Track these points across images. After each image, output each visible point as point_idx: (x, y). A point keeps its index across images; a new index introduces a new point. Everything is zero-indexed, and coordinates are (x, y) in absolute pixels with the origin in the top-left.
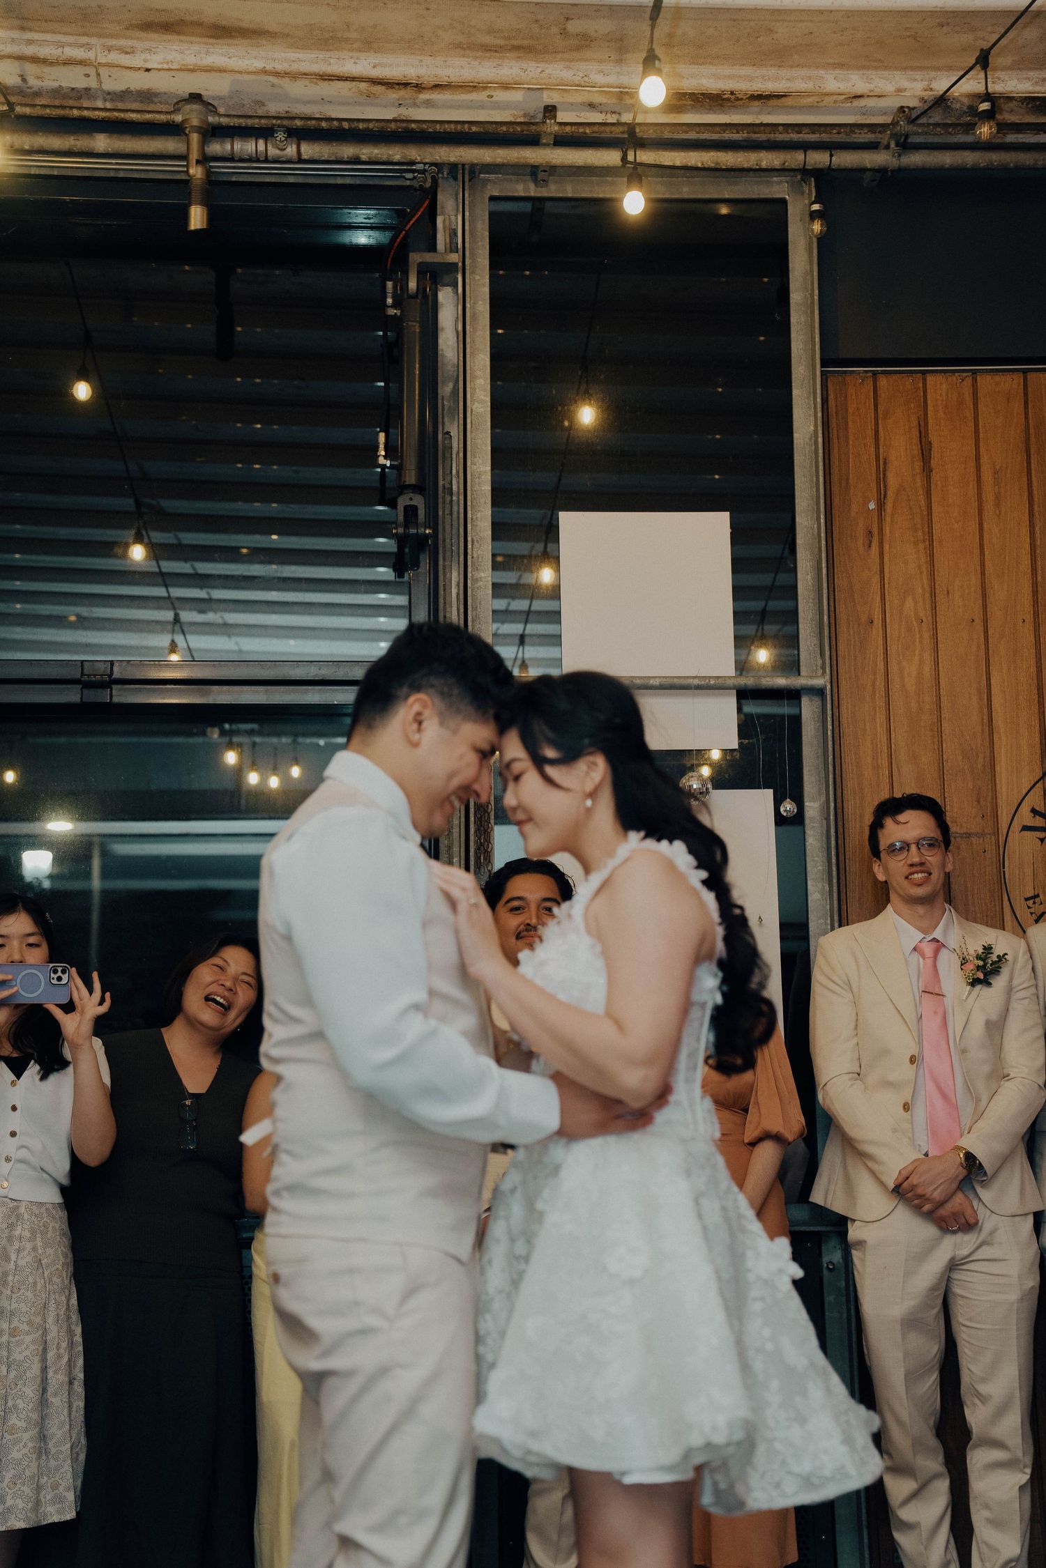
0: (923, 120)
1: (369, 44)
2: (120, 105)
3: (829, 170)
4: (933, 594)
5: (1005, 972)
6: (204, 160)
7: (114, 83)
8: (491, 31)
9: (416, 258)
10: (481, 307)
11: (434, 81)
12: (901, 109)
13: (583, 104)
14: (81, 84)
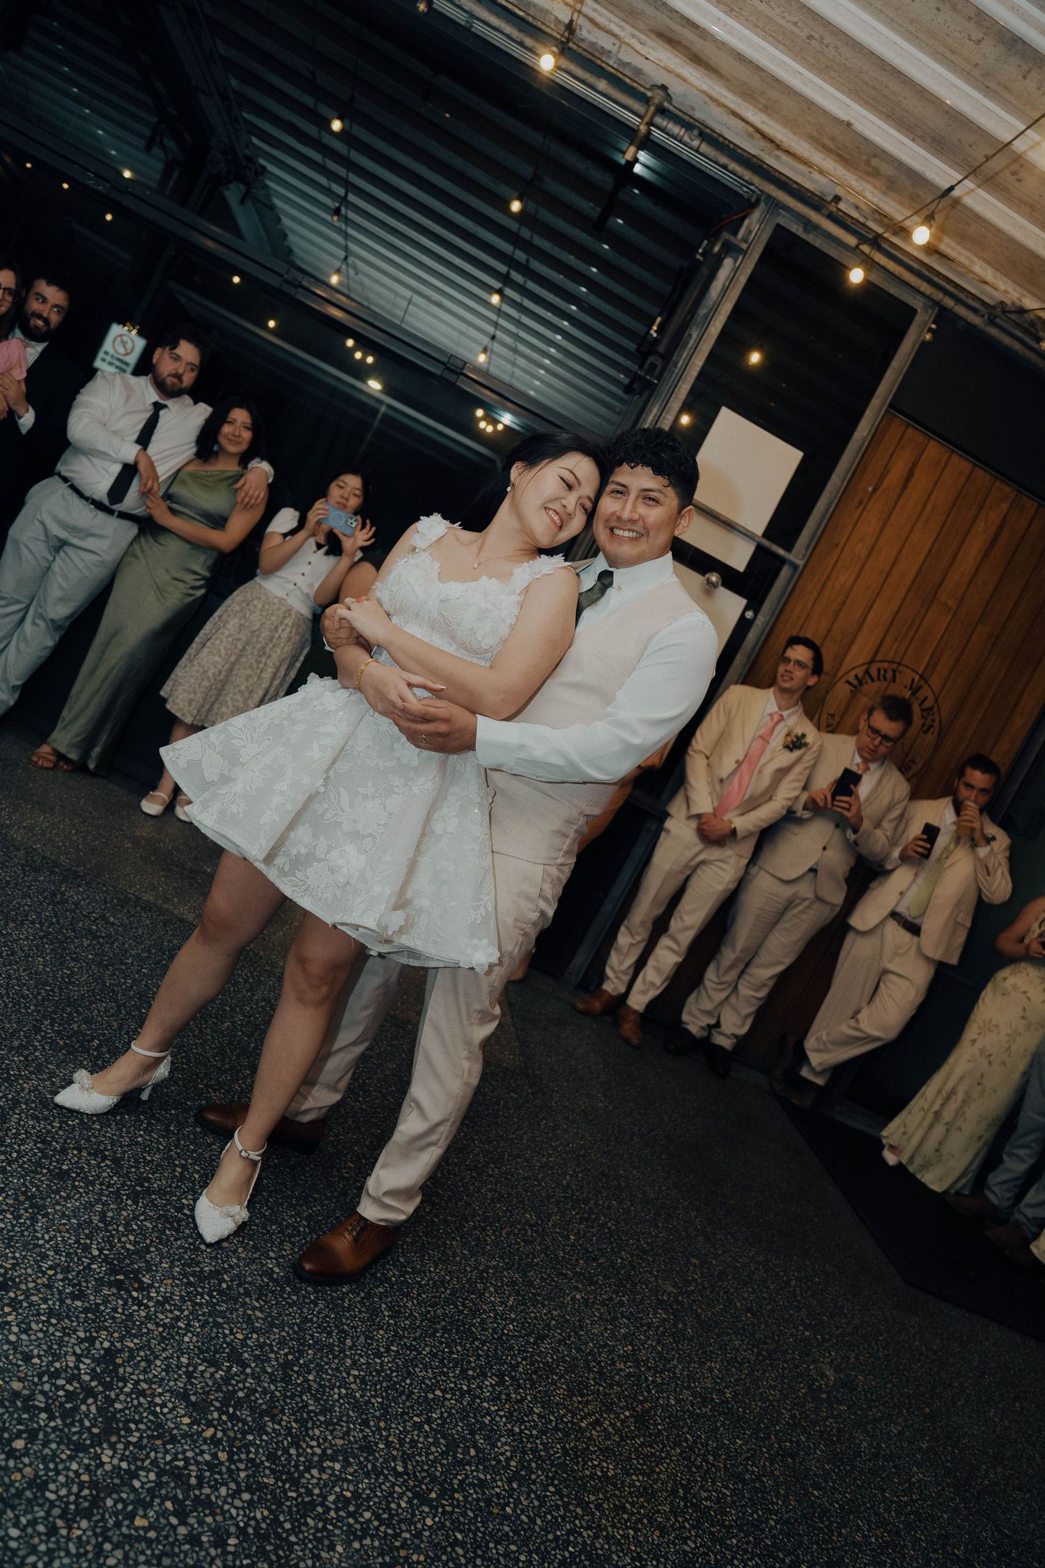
0: (1010, 315)
1: (767, 109)
2: (621, 69)
3: (950, 311)
4: (872, 548)
5: (803, 750)
6: (650, 123)
7: (625, 56)
8: (833, 139)
9: (726, 235)
10: (743, 280)
11: (787, 147)
12: (1002, 302)
13: (853, 204)
14: (608, 46)
